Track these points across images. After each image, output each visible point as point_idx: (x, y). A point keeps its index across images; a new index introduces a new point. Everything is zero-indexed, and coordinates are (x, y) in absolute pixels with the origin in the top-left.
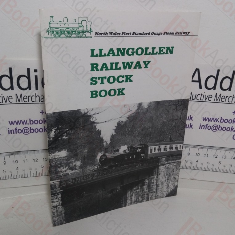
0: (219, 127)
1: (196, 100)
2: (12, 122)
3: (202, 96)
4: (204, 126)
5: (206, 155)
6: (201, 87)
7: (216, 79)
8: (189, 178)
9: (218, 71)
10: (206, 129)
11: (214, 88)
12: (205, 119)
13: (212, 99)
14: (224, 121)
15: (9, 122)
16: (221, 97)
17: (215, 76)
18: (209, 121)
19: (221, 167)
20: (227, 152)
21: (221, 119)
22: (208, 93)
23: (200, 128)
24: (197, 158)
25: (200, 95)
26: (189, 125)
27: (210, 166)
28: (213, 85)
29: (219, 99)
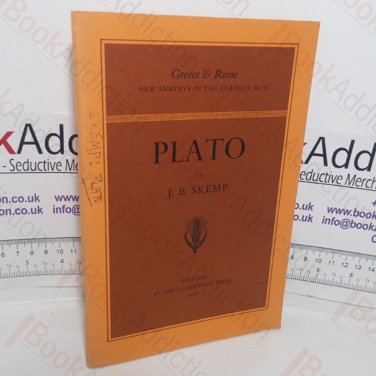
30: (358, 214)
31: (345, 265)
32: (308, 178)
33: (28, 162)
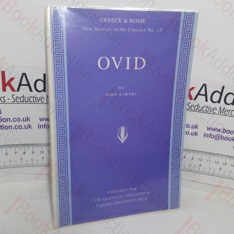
0: (222, 137)
1: (202, 111)
2: (42, 118)
3: (208, 108)
4: (208, 134)
5: (209, 161)
6: (207, 100)
7: (221, 94)
8: (191, 180)
9: (223, 87)
10: (209, 137)
11: (219, 102)
12: (209, 129)
13: (216, 112)
14: (226, 131)
15: (40, 118)
16: (225, 110)
17: (220, 92)
18: (212, 130)
19: (222, 172)
20: (228, 160)
21: (224, 130)
22: (213, 105)
23: (204, 136)
24: (200, 163)
25: (205, 107)
26: (194, 133)
27: (212, 171)
28: (218, 99)
29: (223, 112)
30: (225, 131)
31: (217, 162)
32: (195, 109)
33: (23, 97)
